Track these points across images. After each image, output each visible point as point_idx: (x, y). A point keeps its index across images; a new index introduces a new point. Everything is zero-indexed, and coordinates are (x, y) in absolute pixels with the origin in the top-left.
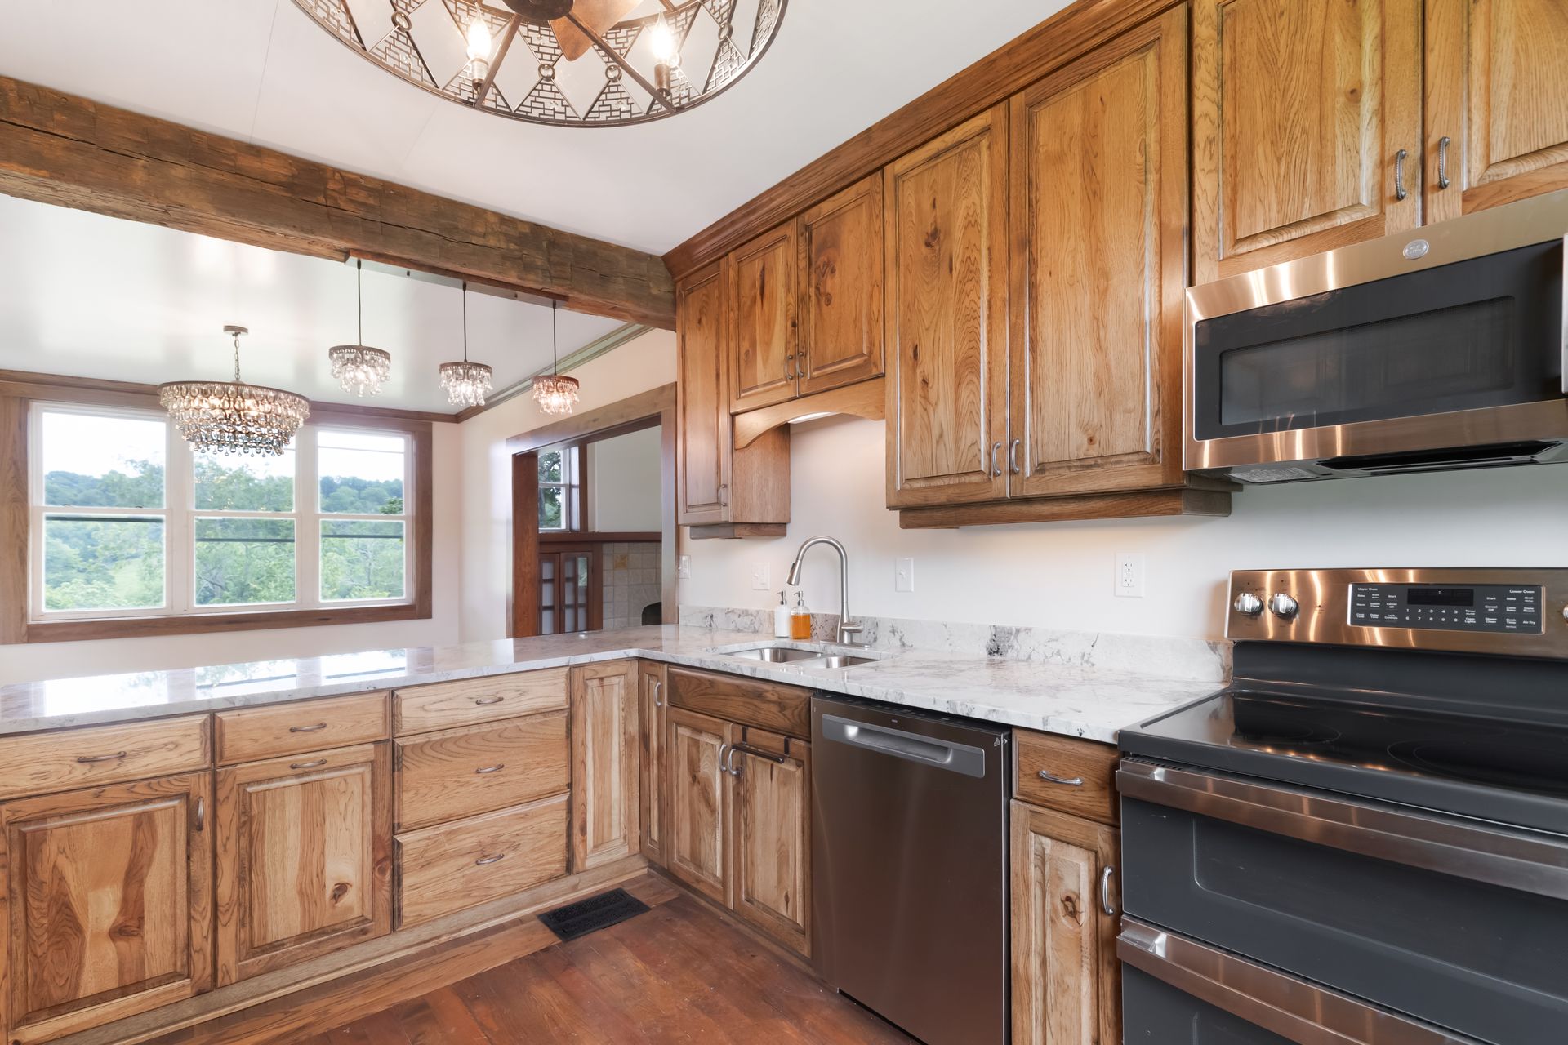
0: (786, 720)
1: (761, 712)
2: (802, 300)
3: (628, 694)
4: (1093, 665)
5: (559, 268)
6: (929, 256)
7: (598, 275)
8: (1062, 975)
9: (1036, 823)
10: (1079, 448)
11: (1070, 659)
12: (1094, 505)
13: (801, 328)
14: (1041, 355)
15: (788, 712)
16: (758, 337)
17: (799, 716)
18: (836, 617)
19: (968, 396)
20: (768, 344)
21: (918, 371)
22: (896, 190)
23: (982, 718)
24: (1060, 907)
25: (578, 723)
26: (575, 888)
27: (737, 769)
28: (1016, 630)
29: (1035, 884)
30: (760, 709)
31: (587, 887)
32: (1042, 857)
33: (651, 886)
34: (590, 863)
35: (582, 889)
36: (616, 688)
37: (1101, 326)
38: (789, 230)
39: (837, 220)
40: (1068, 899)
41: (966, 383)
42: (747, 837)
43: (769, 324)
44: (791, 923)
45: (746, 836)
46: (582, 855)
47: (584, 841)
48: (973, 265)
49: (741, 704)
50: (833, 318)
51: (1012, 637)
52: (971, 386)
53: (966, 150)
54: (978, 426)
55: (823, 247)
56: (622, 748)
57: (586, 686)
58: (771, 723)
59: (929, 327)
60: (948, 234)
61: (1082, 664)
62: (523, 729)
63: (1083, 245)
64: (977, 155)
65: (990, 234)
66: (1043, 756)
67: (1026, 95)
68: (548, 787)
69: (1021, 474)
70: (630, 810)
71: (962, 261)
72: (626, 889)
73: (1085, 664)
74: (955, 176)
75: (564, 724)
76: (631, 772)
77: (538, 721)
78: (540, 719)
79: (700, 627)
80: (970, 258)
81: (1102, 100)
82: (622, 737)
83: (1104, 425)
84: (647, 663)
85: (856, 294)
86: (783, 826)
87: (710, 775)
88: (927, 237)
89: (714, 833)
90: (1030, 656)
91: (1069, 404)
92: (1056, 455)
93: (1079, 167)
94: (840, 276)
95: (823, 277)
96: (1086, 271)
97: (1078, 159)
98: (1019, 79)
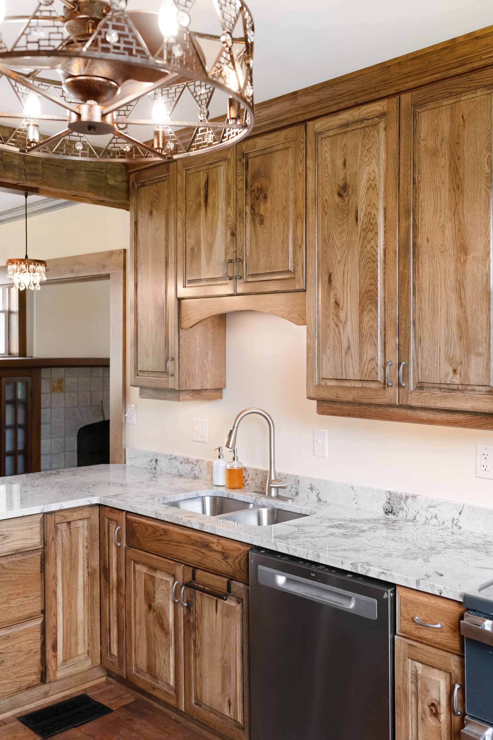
0: (229, 566)
1: (208, 558)
2: (239, 214)
3: (91, 535)
4: (460, 528)
6: (340, 204)
9: (412, 652)
10: (447, 376)
11: (444, 522)
13: (238, 238)
15: (230, 561)
16: (202, 239)
17: (239, 564)
18: (266, 472)
19: (369, 321)
20: (211, 246)
21: (332, 294)
22: (316, 143)
23: (376, 577)
24: (427, 710)
25: (50, 560)
26: (46, 694)
27: (187, 602)
28: (406, 496)
29: (412, 694)
30: (206, 555)
31: (57, 694)
32: (416, 676)
33: (111, 691)
34: (59, 674)
35: (52, 695)
36: (81, 530)
37: (462, 288)
38: (230, 154)
40: (433, 705)
41: (367, 310)
42: (196, 655)
43: (211, 231)
44: (233, 721)
45: (195, 654)
46: (54, 668)
47: (56, 656)
48: (373, 219)
49: (192, 550)
50: (265, 236)
51: (402, 502)
52: (371, 314)
53: (368, 126)
54: (376, 345)
55: (257, 175)
56: (86, 579)
57: (56, 529)
58: (215, 567)
59: (340, 260)
60: (355, 190)
61: (452, 527)
62: (6, 566)
63: (450, 224)
64: (376, 134)
65: (385, 197)
66: (417, 607)
67: (412, 97)
68: (26, 613)
69: (406, 388)
70: (92, 630)
71: (365, 215)
72: (89, 694)
73: (454, 527)
74: (360, 145)
75: (39, 561)
76: (93, 599)
77: (18, 559)
78: (19, 557)
79: (146, 468)
80: (370, 213)
81: (463, 117)
82: (86, 570)
83: (463, 362)
84: (106, 508)
85: (284, 221)
86: (226, 647)
87: (165, 605)
88: (339, 189)
89: (168, 651)
90: (415, 517)
91: (440, 341)
92: (431, 378)
93: (448, 163)
94: (271, 203)
95: (257, 200)
96: (452, 244)
97: (447, 158)
98: (407, 82)
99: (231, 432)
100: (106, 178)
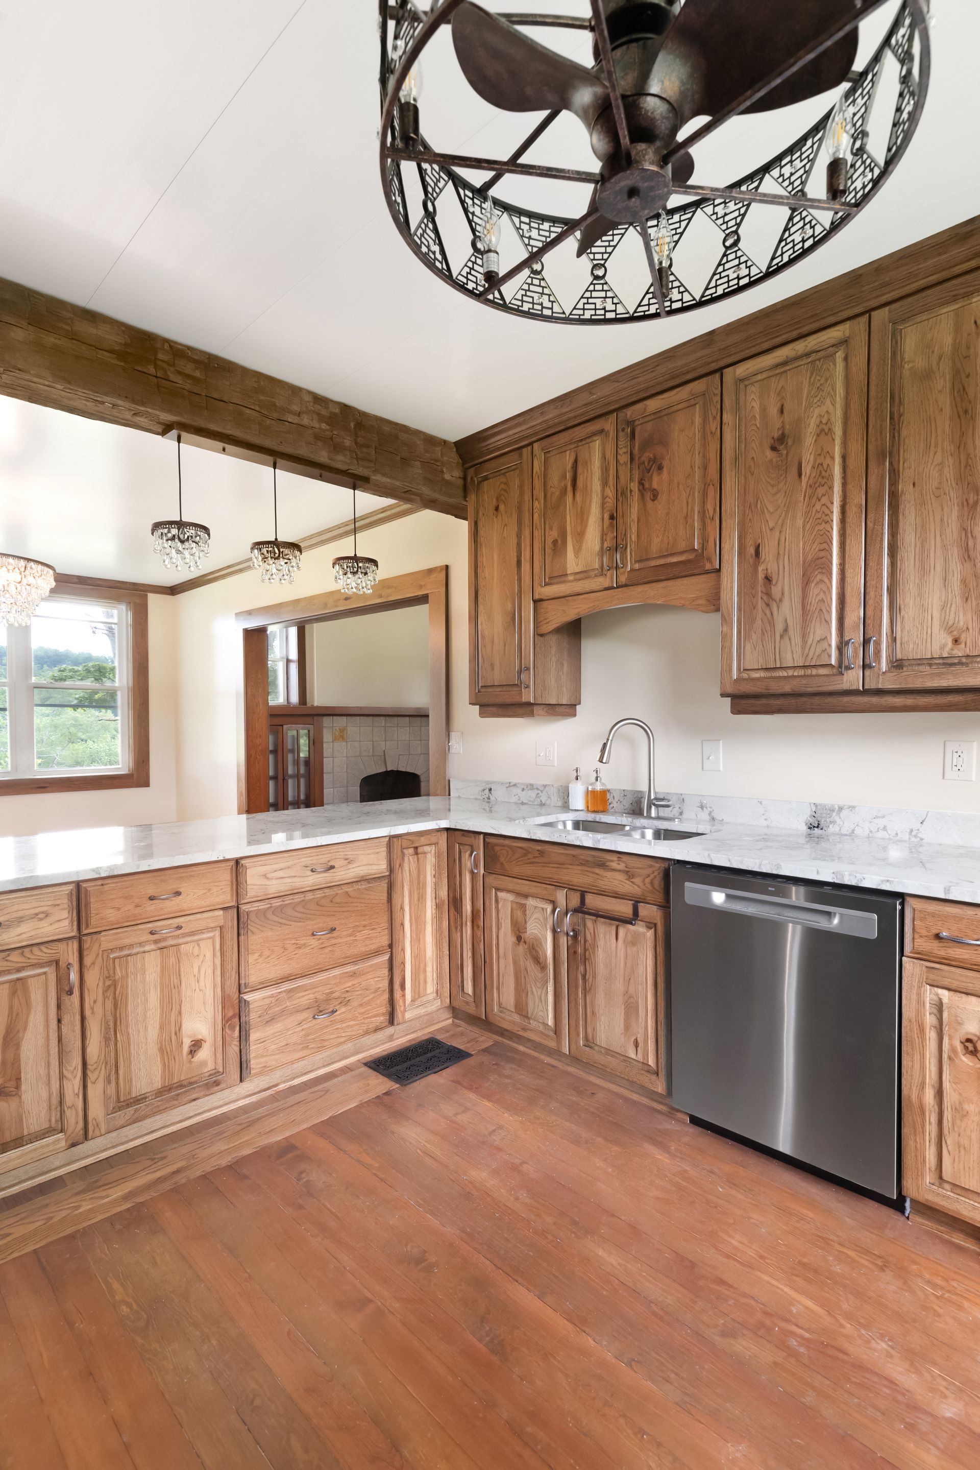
0: (636, 887)
1: (605, 879)
2: (621, 494)
3: (438, 862)
4: (922, 839)
5: (365, 450)
6: (774, 460)
7: (398, 458)
8: (960, 1103)
9: (932, 977)
10: (942, 648)
11: (897, 834)
12: (952, 699)
13: (620, 520)
14: (902, 560)
15: (637, 880)
16: (568, 528)
17: (653, 883)
18: (642, 792)
19: (817, 594)
20: (580, 535)
21: (761, 568)
22: (737, 393)
23: (874, 887)
24: (959, 1047)
25: (397, 888)
26: (391, 1038)
27: (573, 930)
28: (839, 808)
29: (930, 1029)
30: (603, 877)
31: (402, 1037)
32: (939, 1007)
33: (462, 1034)
34: (408, 1015)
35: (398, 1038)
36: (429, 856)
38: (609, 424)
39: (665, 418)
40: (969, 1040)
41: (815, 582)
42: (585, 991)
43: (582, 516)
44: (641, 1065)
45: (585, 989)
46: (402, 1008)
47: (404, 996)
48: (826, 471)
49: (579, 872)
50: (659, 513)
51: (834, 814)
52: (822, 586)
53: (819, 359)
54: (828, 623)
55: (648, 444)
56: (434, 911)
57: (403, 854)
58: (615, 889)
59: (774, 528)
60: (798, 439)
61: (910, 839)
62: (351, 894)
63: (951, 461)
64: (832, 366)
65: (845, 443)
66: (943, 920)
67: (890, 312)
68: (373, 947)
69: (876, 669)
70: (441, 967)
71: (813, 467)
72: (439, 1037)
73: (913, 839)
74: (806, 383)
75: (386, 889)
76: (441, 934)
77: (363, 887)
78: (364, 885)
79: (476, 799)
80: (822, 464)
81: (976, 322)
82: (434, 901)
83: (970, 627)
84: (457, 833)
85: (688, 492)
86: (632, 981)
87: (540, 936)
88: (773, 441)
89: (545, 988)
90: (853, 831)
91: (932, 607)
92: (916, 653)
93: (948, 385)
94: (669, 474)
95: (648, 472)
96: (954, 484)
97: (948, 378)
98: (882, 295)
99: (605, 745)
100: (442, 472)
